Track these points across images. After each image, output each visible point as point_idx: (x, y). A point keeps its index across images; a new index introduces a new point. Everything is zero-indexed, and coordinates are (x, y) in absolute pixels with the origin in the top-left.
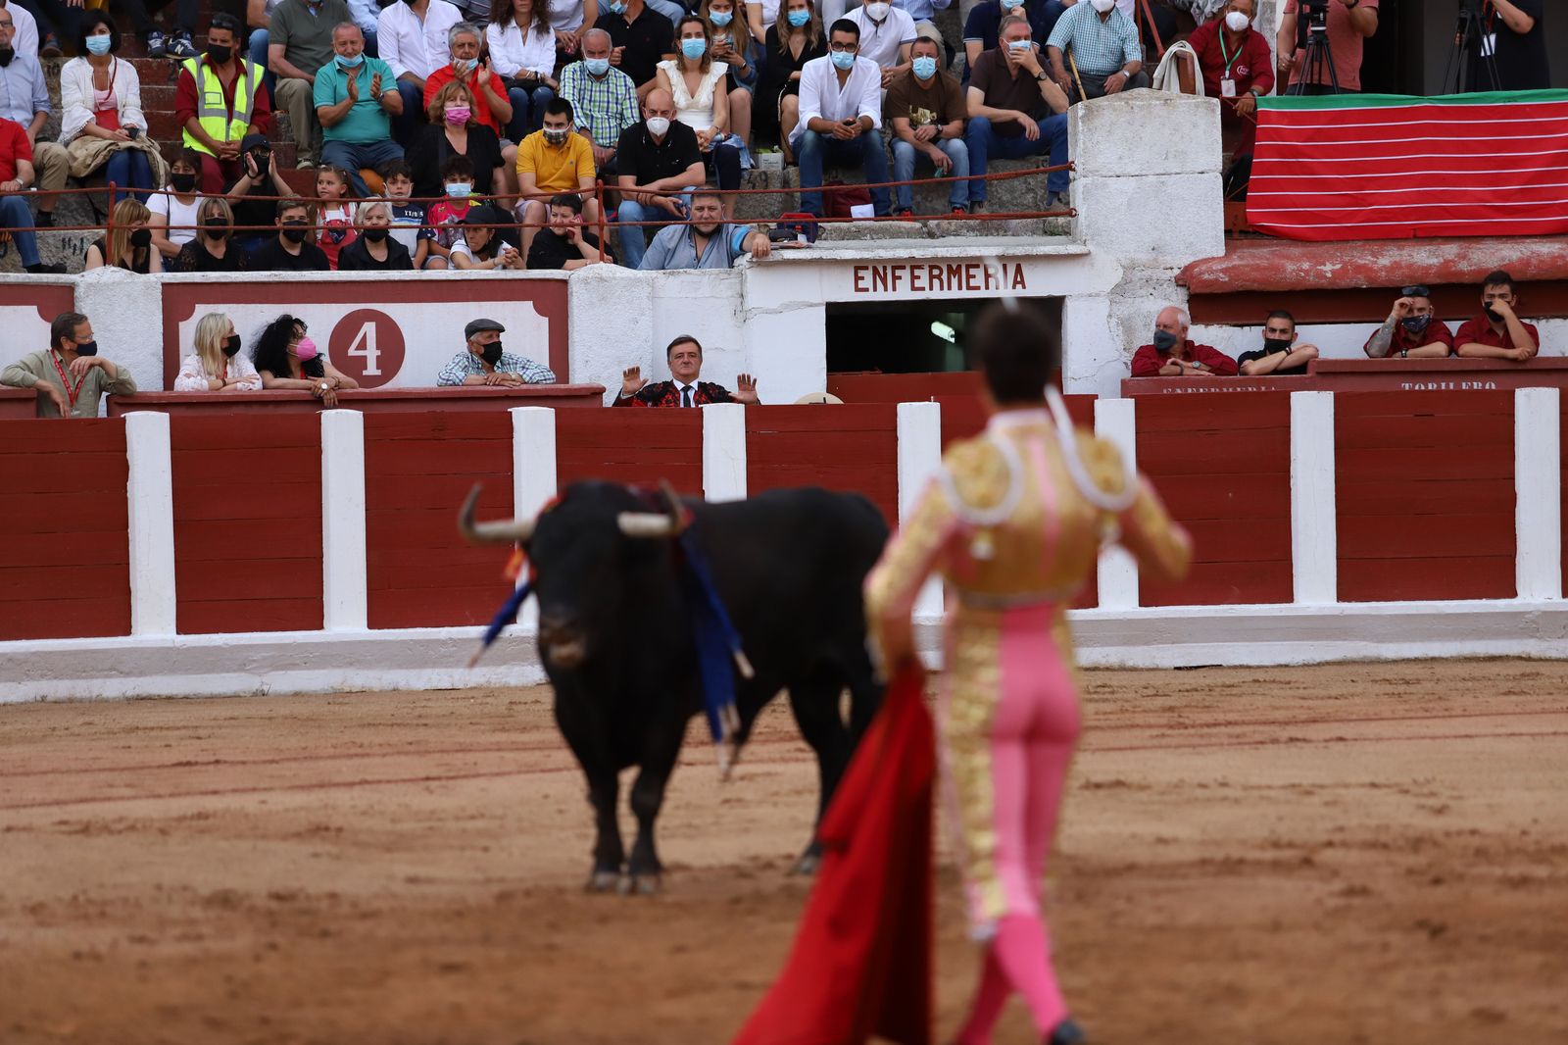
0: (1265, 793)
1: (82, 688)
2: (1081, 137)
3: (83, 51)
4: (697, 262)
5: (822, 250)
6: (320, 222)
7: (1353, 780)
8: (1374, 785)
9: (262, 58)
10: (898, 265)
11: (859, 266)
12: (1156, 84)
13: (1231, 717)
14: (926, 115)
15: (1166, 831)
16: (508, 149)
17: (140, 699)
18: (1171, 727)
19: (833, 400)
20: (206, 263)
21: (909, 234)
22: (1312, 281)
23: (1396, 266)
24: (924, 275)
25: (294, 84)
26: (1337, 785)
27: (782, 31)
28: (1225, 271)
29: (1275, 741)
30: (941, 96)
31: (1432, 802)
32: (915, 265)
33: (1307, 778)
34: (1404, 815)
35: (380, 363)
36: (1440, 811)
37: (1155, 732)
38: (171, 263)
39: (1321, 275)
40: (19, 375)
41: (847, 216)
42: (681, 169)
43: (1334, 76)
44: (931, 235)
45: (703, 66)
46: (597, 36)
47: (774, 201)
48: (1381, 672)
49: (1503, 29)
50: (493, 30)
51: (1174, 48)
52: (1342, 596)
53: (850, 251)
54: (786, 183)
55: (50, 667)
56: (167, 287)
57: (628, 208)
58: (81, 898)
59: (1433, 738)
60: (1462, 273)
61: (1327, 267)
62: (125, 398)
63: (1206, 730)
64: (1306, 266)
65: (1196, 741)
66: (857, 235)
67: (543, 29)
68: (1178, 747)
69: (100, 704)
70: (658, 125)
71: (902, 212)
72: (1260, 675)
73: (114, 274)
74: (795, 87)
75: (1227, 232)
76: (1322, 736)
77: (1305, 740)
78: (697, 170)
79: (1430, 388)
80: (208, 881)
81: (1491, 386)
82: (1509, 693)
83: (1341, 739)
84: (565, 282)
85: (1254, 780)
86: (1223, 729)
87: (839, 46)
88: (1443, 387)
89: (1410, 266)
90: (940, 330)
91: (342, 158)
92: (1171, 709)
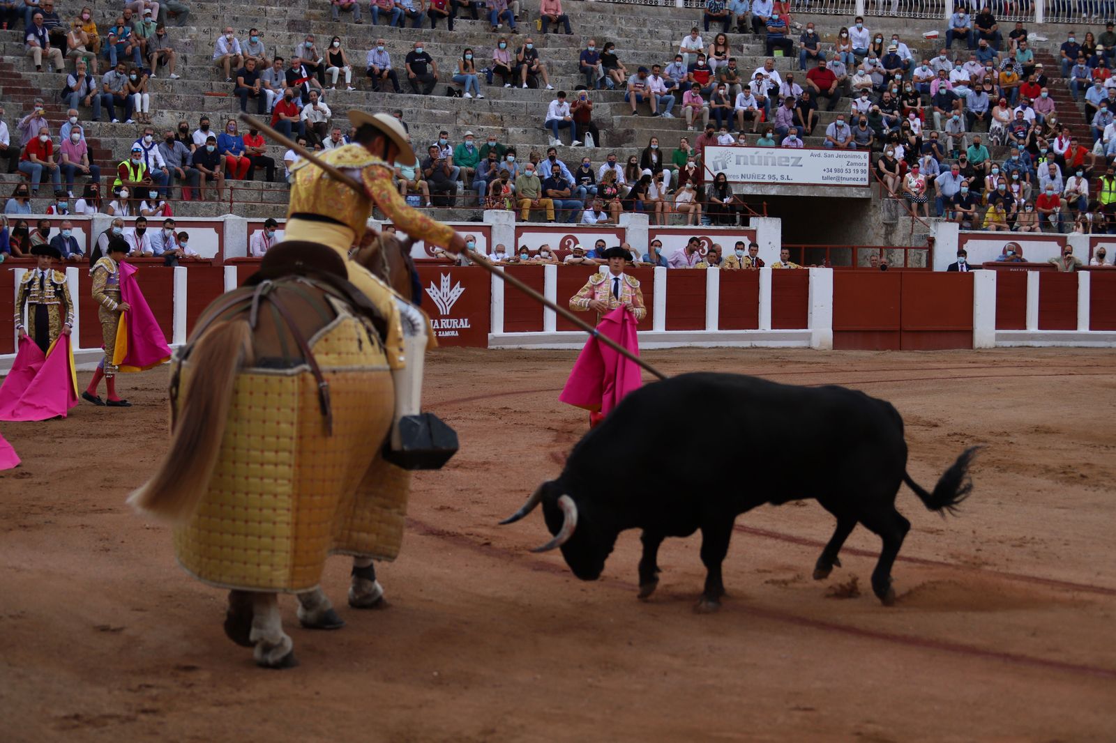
3: (1076, 175)
17: (1079, 347)
38: (1094, 231)
62: (1078, 267)
69: (1069, 348)
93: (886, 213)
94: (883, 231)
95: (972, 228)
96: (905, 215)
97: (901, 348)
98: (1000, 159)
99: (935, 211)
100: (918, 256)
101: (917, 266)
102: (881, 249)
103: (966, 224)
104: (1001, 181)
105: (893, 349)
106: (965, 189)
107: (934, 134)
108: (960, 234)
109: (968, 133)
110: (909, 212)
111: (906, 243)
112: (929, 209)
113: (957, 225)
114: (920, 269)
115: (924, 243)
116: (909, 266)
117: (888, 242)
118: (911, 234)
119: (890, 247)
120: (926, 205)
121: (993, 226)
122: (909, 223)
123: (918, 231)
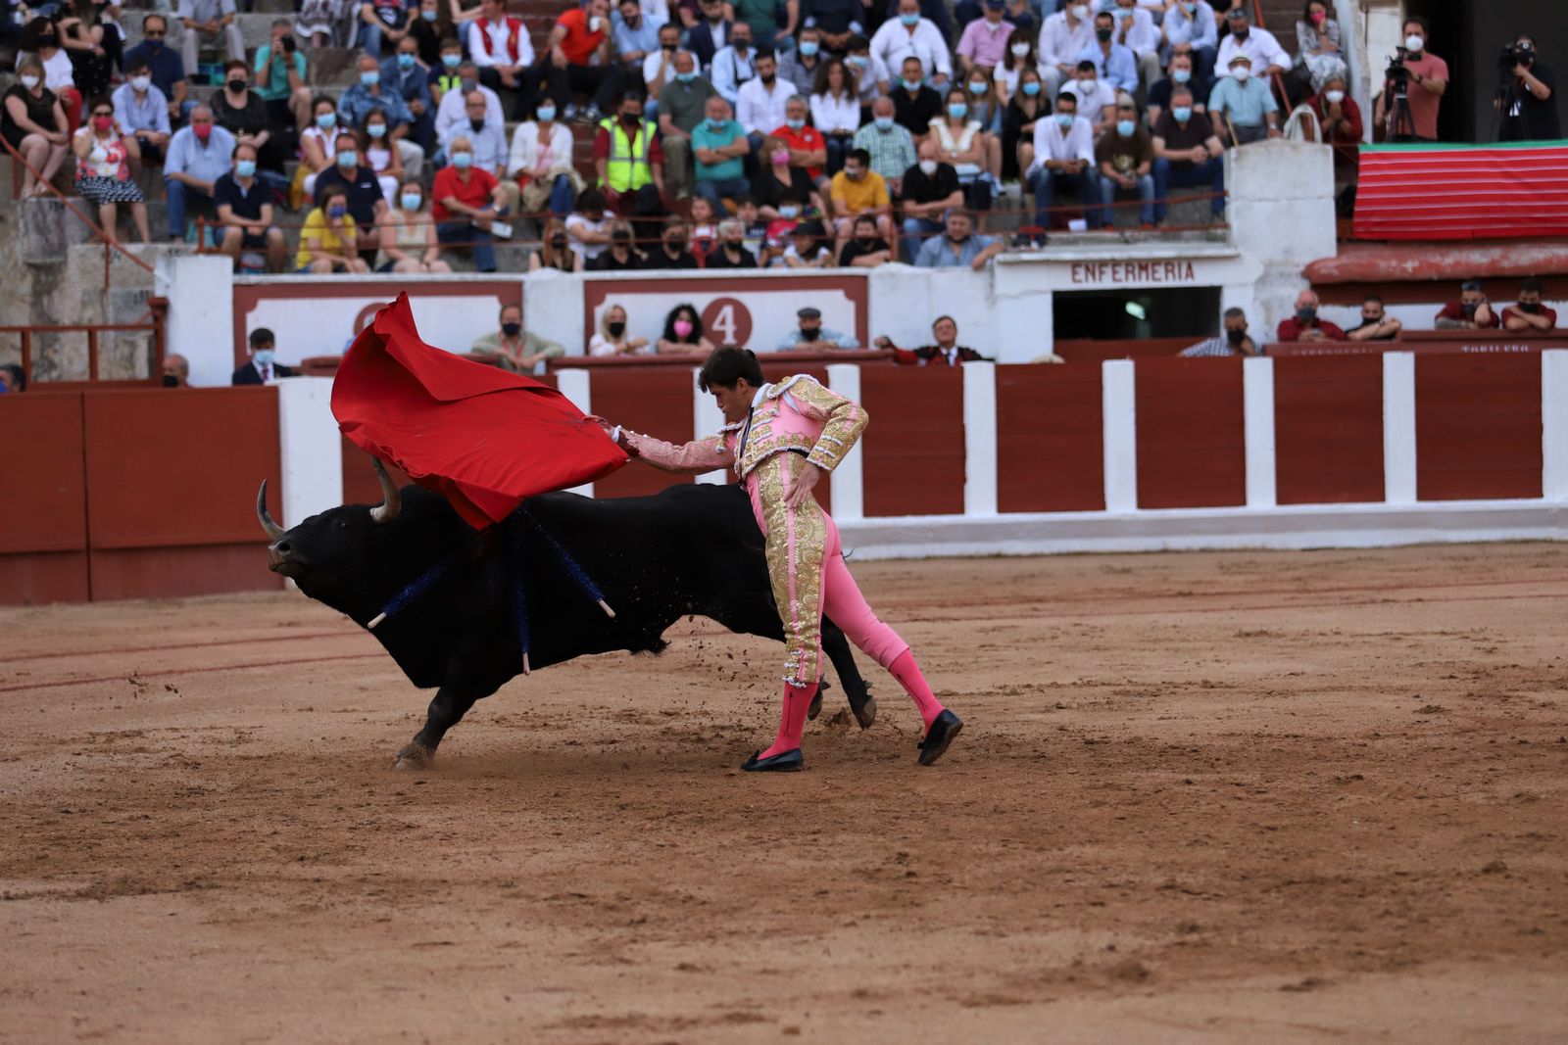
0: (1367, 639)
2: (1233, 173)
4: (957, 262)
5: (1050, 253)
6: (692, 236)
7: (1428, 630)
8: (1443, 633)
9: (655, 118)
10: (1103, 263)
11: (1075, 265)
12: (1286, 134)
13: (1342, 584)
14: (1125, 162)
15: (1297, 667)
16: (826, 183)
18: (1299, 592)
19: (1058, 360)
20: (613, 265)
21: (1112, 241)
22: (1398, 274)
23: (1457, 264)
24: (1121, 271)
25: (676, 138)
26: (1417, 633)
27: (1020, 101)
28: (1337, 267)
29: (1373, 602)
30: (1137, 147)
31: (1484, 645)
32: (1115, 263)
33: (1397, 627)
34: (1464, 653)
35: (736, 334)
36: (1490, 652)
37: (1288, 595)
38: (590, 265)
39: (1404, 270)
40: (484, 345)
41: (1066, 228)
42: (946, 195)
43: (1413, 130)
44: (1127, 242)
45: (964, 122)
46: (885, 103)
47: (1015, 216)
48: (1447, 551)
50: (815, 99)
51: (1300, 109)
52: (1420, 497)
53: (1069, 254)
54: (1023, 205)
56: (588, 284)
57: (910, 224)
58: (531, 713)
59: (1485, 599)
60: (1504, 269)
61: (1410, 264)
62: (558, 362)
63: (1324, 594)
64: (1394, 263)
65: (1317, 602)
66: (1074, 242)
67: (850, 98)
68: (1304, 606)
70: (929, 167)
71: (1105, 226)
72: (1362, 555)
73: (549, 273)
74: (1029, 137)
75: (1339, 240)
76: (1406, 598)
77: (1394, 601)
78: (957, 198)
79: (1482, 350)
80: (617, 703)
81: (1525, 348)
82: (1537, 566)
83: (1420, 600)
84: (865, 279)
85: (1359, 630)
86: (1336, 594)
87: (1062, 111)
88: (1491, 349)
89: (1468, 265)
90: (1134, 309)
91: (709, 190)
92: (1299, 579)
93: (34, 237)
94: (26, 287)
95: (271, 268)
96: (84, 241)
97: (90, 598)
98: (333, 82)
99: (165, 227)
100: (126, 350)
101: (122, 374)
102: (24, 333)
103: (251, 259)
104: (343, 142)
105: (67, 598)
106: (246, 167)
107: (154, 24)
108: (236, 287)
109: (247, 17)
110: (95, 231)
111: (91, 315)
112: (150, 223)
113: (228, 263)
114: (134, 383)
115: (142, 313)
116: (103, 376)
117: (42, 314)
118: (104, 291)
119: (49, 328)
120: (140, 211)
121: (325, 261)
122: (100, 263)
123: (123, 283)
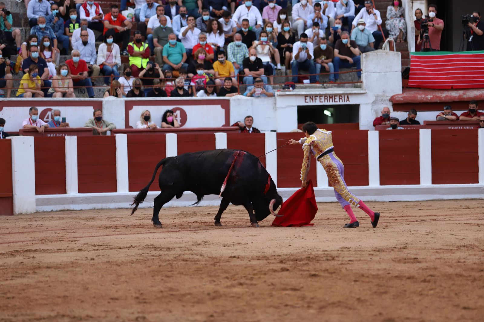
1: (104, 206)
2: (364, 62)
5: (297, 92)
6: (165, 85)
10: (316, 96)
11: (306, 96)
12: (383, 48)
14: (323, 57)
18: (389, 217)
19: (299, 131)
21: (319, 87)
22: (425, 100)
23: (447, 96)
24: (323, 98)
25: (158, 49)
28: (402, 97)
29: (417, 221)
30: (328, 53)
32: (321, 96)
35: (181, 121)
39: (427, 99)
40: (89, 125)
41: (302, 83)
44: (325, 88)
46: (238, 35)
47: (283, 79)
49: (475, 34)
52: (433, 182)
53: (304, 92)
54: (286, 74)
55: (96, 200)
56: (126, 102)
60: (464, 98)
61: (429, 96)
62: (115, 131)
64: (423, 96)
66: (305, 88)
70: (253, 58)
71: (317, 82)
72: (412, 203)
73: (112, 98)
75: (403, 87)
76: (429, 220)
77: (425, 221)
78: (262, 70)
79: (456, 128)
81: (472, 128)
84: (229, 101)
87: (302, 41)
88: (459, 128)
89: (450, 96)
90: (327, 113)
95: (6, 95)
